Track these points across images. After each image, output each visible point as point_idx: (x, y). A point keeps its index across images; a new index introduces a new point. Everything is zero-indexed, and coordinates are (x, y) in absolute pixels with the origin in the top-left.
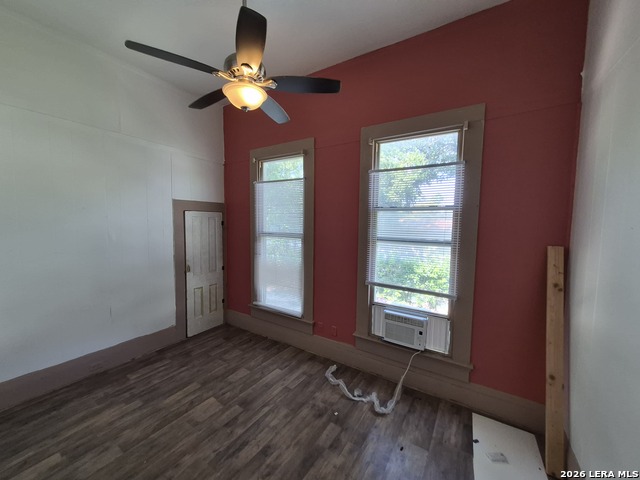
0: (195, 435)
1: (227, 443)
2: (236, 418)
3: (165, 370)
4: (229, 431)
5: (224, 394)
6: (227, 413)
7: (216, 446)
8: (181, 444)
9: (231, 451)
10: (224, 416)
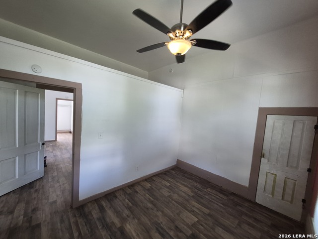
0: (171, 214)
1: (165, 228)
2: (181, 231)
3: (217, 198)
4: (173, 228)
5: (201, 225)
6: (186, 227)
7: (164, 223)
8: (168, 210)
9: (160, 229)
10: (183, 226)
